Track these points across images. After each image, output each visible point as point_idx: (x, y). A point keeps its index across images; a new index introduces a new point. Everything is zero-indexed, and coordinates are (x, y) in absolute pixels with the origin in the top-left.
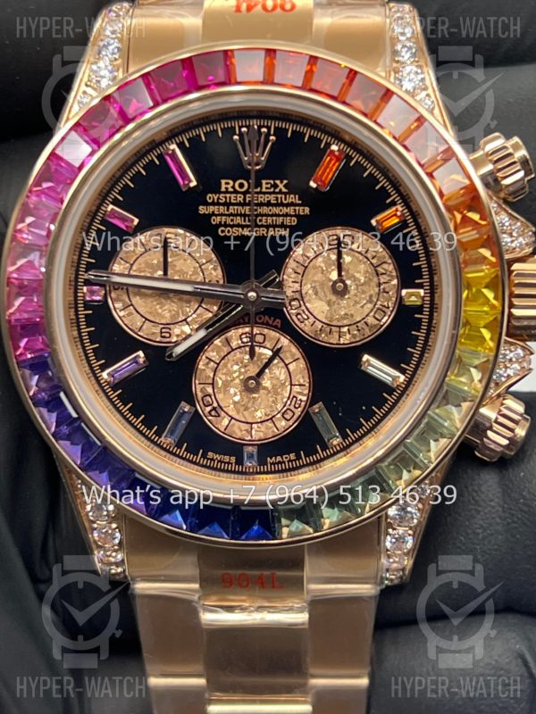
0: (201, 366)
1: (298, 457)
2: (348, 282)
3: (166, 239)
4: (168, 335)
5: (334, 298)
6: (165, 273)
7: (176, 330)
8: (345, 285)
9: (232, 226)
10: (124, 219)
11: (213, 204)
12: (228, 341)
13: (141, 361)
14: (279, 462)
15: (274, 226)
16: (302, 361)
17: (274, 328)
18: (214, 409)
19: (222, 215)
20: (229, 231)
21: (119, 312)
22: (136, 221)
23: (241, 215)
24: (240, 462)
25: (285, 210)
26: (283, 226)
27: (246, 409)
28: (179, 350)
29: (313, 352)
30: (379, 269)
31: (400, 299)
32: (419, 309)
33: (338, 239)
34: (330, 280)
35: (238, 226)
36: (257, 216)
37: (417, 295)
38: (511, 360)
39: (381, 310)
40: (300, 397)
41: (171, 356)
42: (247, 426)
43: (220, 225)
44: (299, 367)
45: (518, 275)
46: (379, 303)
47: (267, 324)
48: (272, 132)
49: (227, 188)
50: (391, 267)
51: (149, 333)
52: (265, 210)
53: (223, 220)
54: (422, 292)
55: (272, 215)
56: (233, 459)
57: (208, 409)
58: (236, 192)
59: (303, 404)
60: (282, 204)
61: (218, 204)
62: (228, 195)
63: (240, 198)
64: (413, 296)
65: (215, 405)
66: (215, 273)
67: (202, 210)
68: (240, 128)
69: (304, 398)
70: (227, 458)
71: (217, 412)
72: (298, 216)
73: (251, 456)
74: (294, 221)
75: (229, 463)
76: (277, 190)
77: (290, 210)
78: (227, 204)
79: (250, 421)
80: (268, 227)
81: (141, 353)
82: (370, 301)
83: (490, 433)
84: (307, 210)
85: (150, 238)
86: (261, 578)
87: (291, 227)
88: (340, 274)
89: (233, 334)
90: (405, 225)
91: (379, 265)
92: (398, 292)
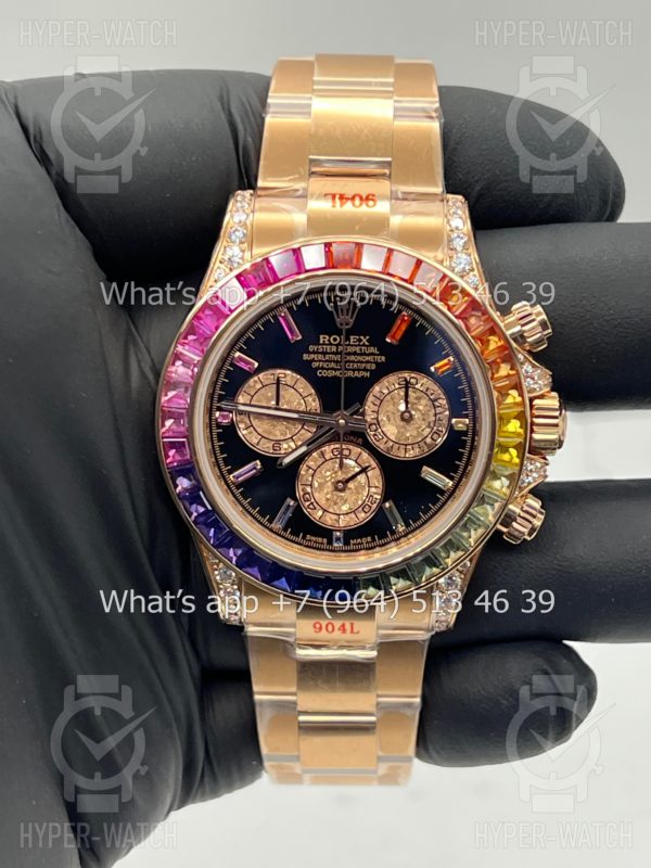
0: (302, 472)
1: (373, 540)
2: (413, 412)
3: (278, 378)
4: (278, 449)
5: (402, 423)
6: (277, 403)
7: (285, 446)
8: (411, 416)
9: (327, 369)
10: (247, 363)
11: (314, 352)
12: (323, 454)
13: (259, 467)
14: (359, 543)
15: (359, 370)
16: (377, 469)
17: (358, 445)
18: (312, 503)
19: (320, 361)
20: (325, 373)
21: (242, 432)
22: (256, 365)
23: (334, 361)
24: (330, 542)
25: (367, 358)
26: (365, 370)
27: (335, 504)
28: (287, 460)
29: (386, 463)
30: (437, 404)
31: (451, 425)
32: (465, 433)
33: (406, 380)
34: (399, 411)
35: (333, 369)
36: (346, 362)
37: (463, 423)
38: (531, 471)
39: (437, 433)
40: (375, 496)
41: (282, 464)
42: (336, 517)
43: (318, 368)
44: (375, 475)
45: (537, 409)
46: (435, 428)
47: (352, 441)
50: (445, 402)
51: (265, 448)
52: (352, 358)
53: (321, 365)
54: (467, 421)
55: (357, 362)
56: (325, 540)
57: (307, 503)
58: (331, 344)
59: (378, 501)
60: (365, 354)
61: (318, 353)
62: (325, 347)
63: (334, 349)
64: (461, 424)
65: (313, 500)
66: (314, 404)
67: (305, 357)
68: (335, 297)
69: (379, 497)
70: (320, 540)
71: (314, 506)
72: (376, 363)
73: (338, 539)
74: (374, 367)
75: (322, 543)
77: (371, 358)
78: (324, 353)
79: (338, 512)
80: (354, 370)
81: (258, 462)
82: (429, 426)
83: (514, 524)
84: (383, 358)
85: (266, 377)
86: (343, 626)
87: (371, 371)
88: (407, 407)
89: (327, 449)
90: (455, 370)
91: (436, 400)
92: (450, 420)
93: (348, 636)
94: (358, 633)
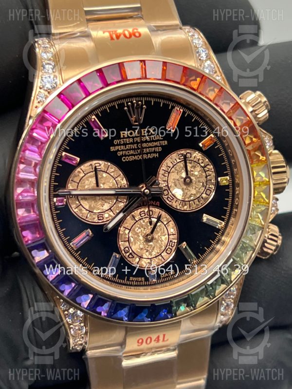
0: (121, 232)
2: (192, 178)
3: (95, 167)
4: (102, 218)
5: (185, 187)
6: (97, 185)
7: (106, 215)
8: (191, 180)
9: (129, 156)
10: (71, 159)
11: (118, 145)
12: (133, 217)
13: (91, 233)
14: (167, 276)
15: (150, 153)
16: (172, 222)
17: (157, 206)
18: (131, 254)
19: (123, 150)
20: (127, 159)
21: (74, 209)
22: (78, 159)
23: (133, 149)
24: (147, 280)
25: (155, 144)
26: (155, 152)
27: (147, 251)
28: (110, 226)
30: (206, 169)
31: (218, 182)
32: (227, 187)
33: (183, 155)
34: (182, 178)
35: (132, 155)
37: (226, 180)
39: (209, 189)
40: (174, 241)
41: (106, 229)
42: (149, 261)
43: (122, 156)
44: (171, 225)
46: (207, 186)
47: (153, 205)
48: (144, 104)
49: (124, 136)
50: (211, 167)
51: (94, 220)
52: (145, 145)
53: (124, 153)
54: (228, 177)
55: (149, 148)
57: (128, 254)
58: (128, 137)
59: (176, 244)
60: (153, 141)
61: (120, 145)
62: (125, 140)
63: (131, 140)
64: (224, 180)
65: (131, 251)
66: (123, 182)
67: (112, 149)
68: (127, 103)
69: (176, 241)
70: (140, 279)
71: (132, 255)
72: (162, 146)
74: (160, 149)
75: (141, 281)
76: (150, 134)
77: (157, 144)
78: (125, 144)
79: (150, 257)
80: (147, 154)
81: (89, 230)
82: (203, 186)
84: (166, 142)
85: (86, 166)
86: (158, 337)
87: (159, 152)
88: (187, 174)
89: (137, 213)
90: (216, 144)
91: (205, 167)
92: (216, 179)
93: (161, 343)
94: (167, 340)
